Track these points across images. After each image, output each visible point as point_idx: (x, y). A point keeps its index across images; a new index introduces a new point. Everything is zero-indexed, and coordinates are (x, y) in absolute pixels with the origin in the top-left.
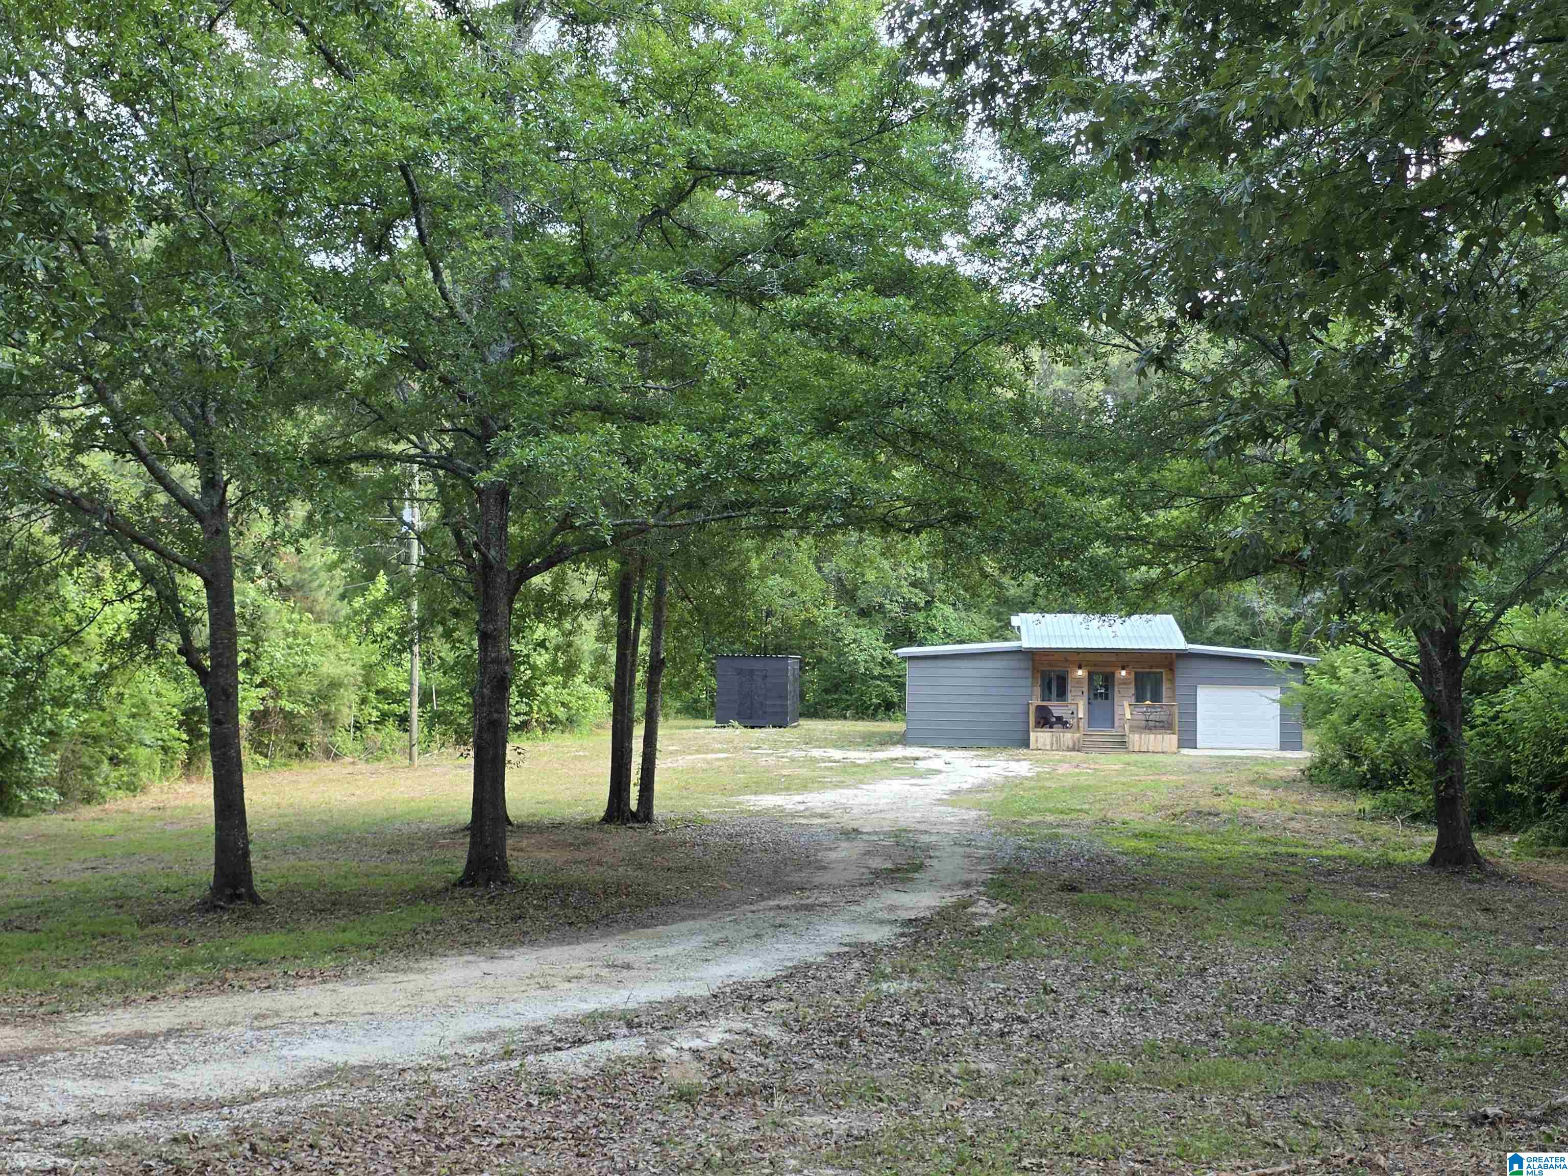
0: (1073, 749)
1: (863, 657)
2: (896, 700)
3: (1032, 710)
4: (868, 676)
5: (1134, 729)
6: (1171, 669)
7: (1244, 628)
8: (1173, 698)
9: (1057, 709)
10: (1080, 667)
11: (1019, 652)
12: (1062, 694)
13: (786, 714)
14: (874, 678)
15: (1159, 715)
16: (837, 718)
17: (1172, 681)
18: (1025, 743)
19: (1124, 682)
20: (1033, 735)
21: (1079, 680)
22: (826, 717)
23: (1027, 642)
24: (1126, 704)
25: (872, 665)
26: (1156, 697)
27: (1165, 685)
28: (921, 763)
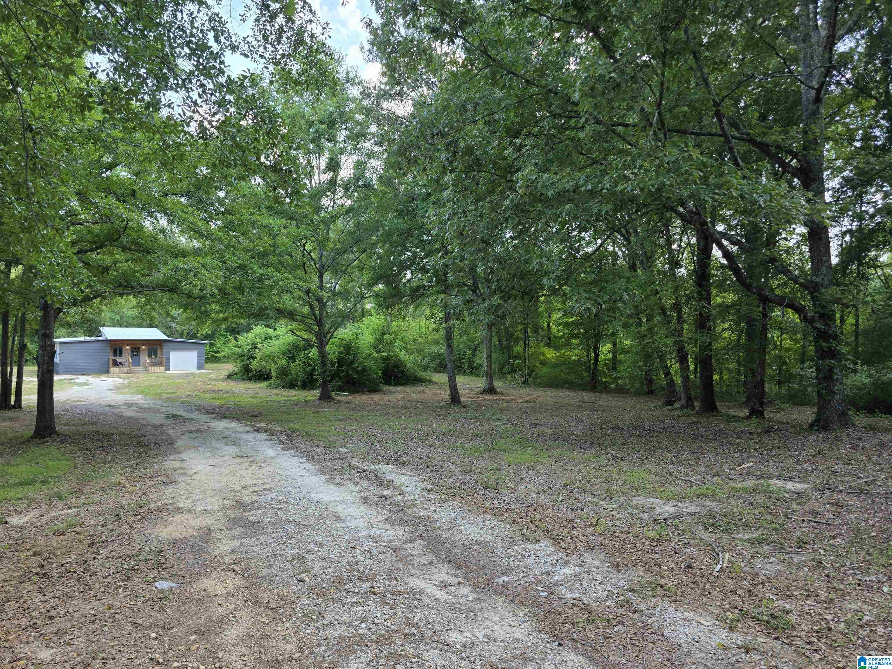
0: (127, 373)
3: (111, 360)
5: (150, 365)
6: (161, 345)
8: (162, 355)
9: (119, 360)
10: (127, 346)
11: (105, 340)
12: (121, 354)
15: (157, 360)
17: (161, 349)
18: (108, 372)
19: (144, 350)
20: (111, 369)
21: (127, 350)
23: (108, 338)
24: (146, 357)
26: (156, 355)
27: (158, 351)
28: (76, 381)
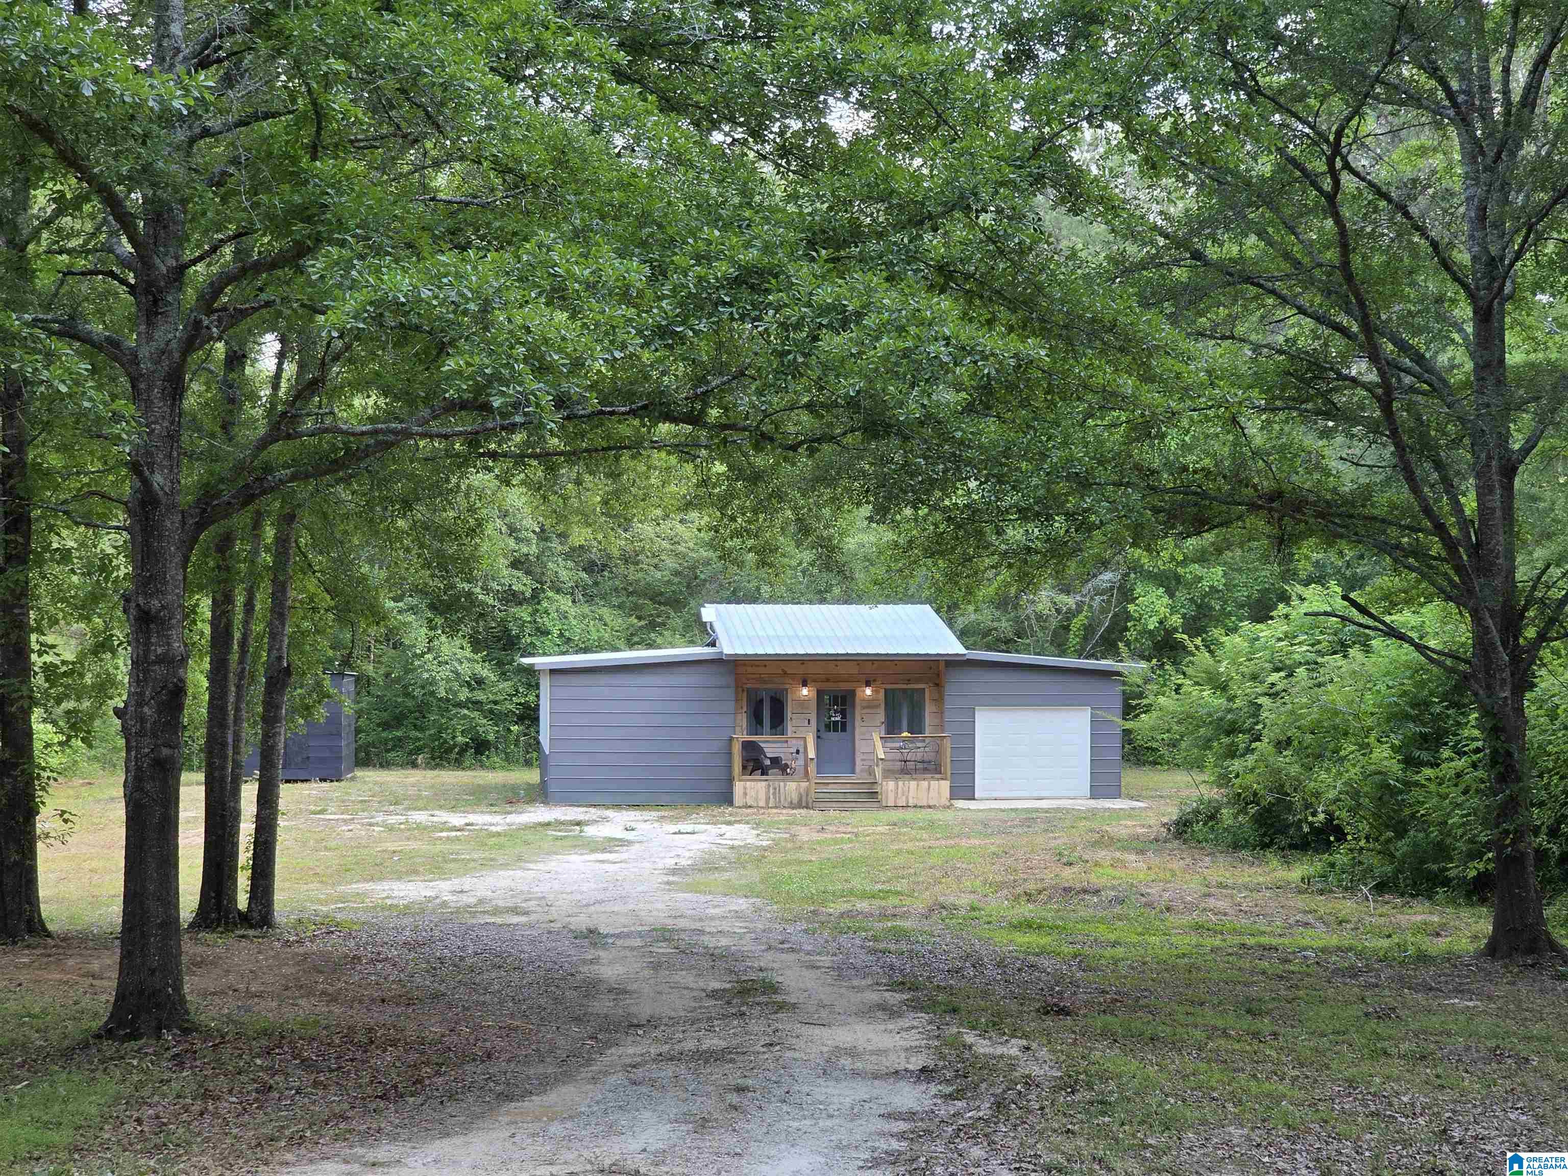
0: (799, 805)
1: (444, 672)
2: (491, 737)
3: (737, 749)
4: (448, 704)
5: (889, 774)
6: (937, 682)
7: (1005, 626)
8: (941, 727)
9: (771, 747)
10: (805, 684)
11: (720, 662)
12: (778, 722)
13: (339, 759)
14: (460, 705)
15: (919, 750)
16: (402, 766)
17: (939, 700)
18: (727, 798)
19: (870, 705)
20: (738, 787)
21: (802, 703)
22: (385, 765)
23: (729, 647)
24: (876, 737)
25: (456, 686)
26: (916, 727)
27: (929, 709)
28: (590, 831)
